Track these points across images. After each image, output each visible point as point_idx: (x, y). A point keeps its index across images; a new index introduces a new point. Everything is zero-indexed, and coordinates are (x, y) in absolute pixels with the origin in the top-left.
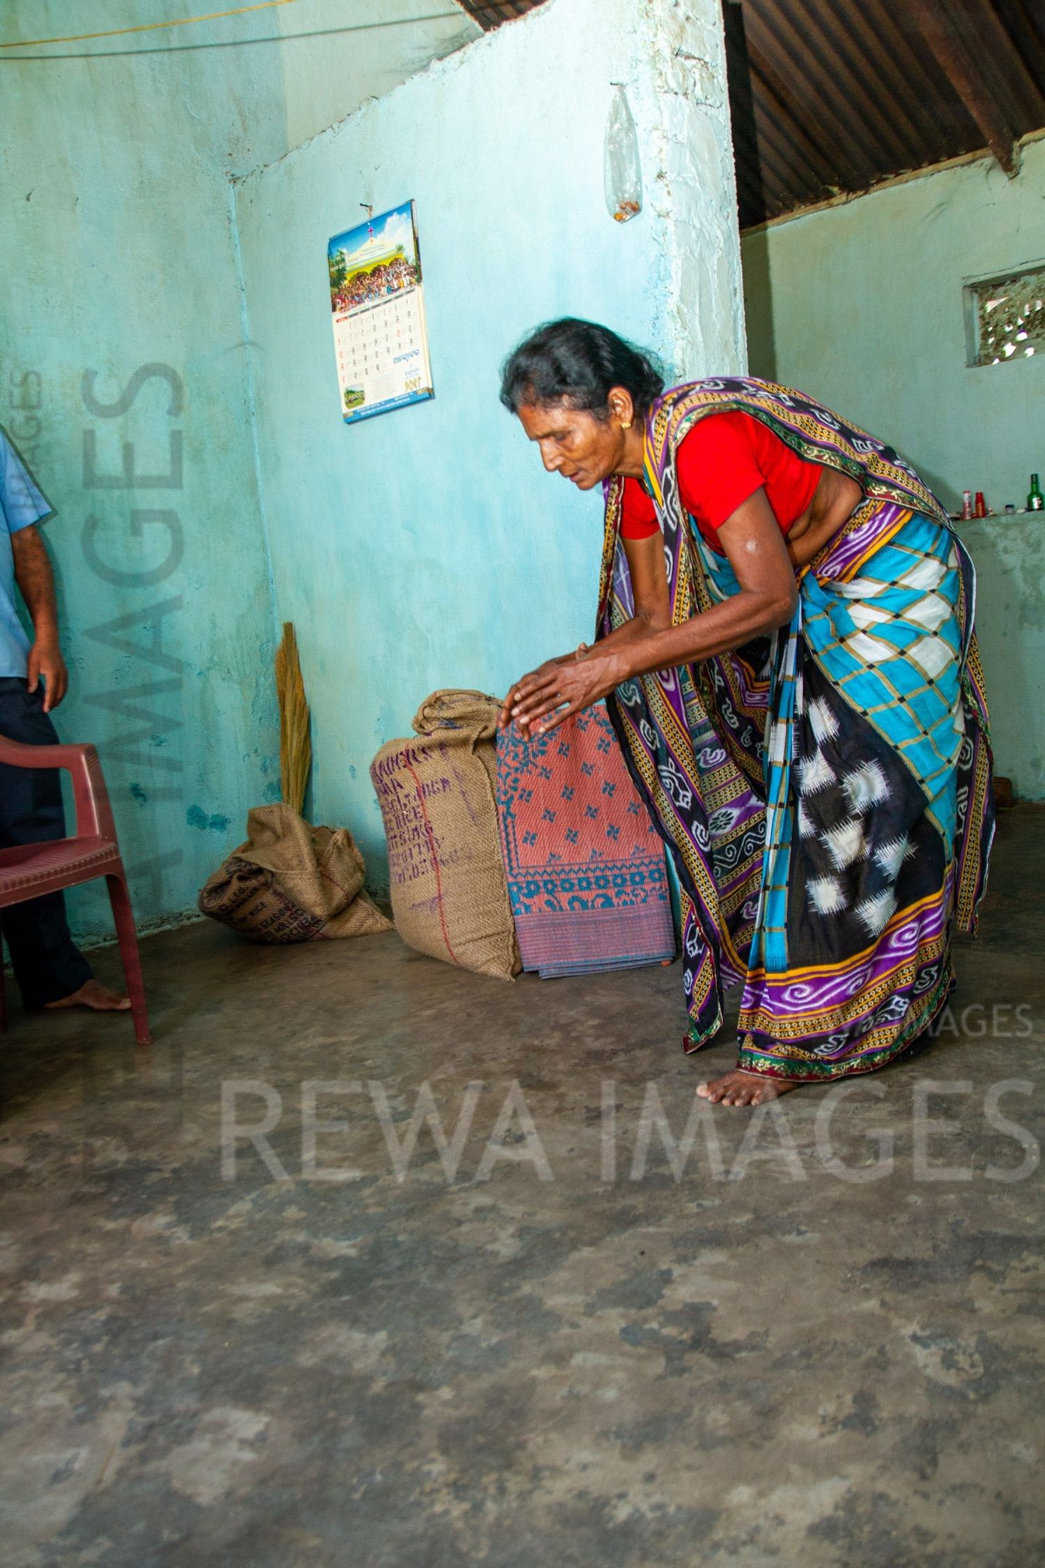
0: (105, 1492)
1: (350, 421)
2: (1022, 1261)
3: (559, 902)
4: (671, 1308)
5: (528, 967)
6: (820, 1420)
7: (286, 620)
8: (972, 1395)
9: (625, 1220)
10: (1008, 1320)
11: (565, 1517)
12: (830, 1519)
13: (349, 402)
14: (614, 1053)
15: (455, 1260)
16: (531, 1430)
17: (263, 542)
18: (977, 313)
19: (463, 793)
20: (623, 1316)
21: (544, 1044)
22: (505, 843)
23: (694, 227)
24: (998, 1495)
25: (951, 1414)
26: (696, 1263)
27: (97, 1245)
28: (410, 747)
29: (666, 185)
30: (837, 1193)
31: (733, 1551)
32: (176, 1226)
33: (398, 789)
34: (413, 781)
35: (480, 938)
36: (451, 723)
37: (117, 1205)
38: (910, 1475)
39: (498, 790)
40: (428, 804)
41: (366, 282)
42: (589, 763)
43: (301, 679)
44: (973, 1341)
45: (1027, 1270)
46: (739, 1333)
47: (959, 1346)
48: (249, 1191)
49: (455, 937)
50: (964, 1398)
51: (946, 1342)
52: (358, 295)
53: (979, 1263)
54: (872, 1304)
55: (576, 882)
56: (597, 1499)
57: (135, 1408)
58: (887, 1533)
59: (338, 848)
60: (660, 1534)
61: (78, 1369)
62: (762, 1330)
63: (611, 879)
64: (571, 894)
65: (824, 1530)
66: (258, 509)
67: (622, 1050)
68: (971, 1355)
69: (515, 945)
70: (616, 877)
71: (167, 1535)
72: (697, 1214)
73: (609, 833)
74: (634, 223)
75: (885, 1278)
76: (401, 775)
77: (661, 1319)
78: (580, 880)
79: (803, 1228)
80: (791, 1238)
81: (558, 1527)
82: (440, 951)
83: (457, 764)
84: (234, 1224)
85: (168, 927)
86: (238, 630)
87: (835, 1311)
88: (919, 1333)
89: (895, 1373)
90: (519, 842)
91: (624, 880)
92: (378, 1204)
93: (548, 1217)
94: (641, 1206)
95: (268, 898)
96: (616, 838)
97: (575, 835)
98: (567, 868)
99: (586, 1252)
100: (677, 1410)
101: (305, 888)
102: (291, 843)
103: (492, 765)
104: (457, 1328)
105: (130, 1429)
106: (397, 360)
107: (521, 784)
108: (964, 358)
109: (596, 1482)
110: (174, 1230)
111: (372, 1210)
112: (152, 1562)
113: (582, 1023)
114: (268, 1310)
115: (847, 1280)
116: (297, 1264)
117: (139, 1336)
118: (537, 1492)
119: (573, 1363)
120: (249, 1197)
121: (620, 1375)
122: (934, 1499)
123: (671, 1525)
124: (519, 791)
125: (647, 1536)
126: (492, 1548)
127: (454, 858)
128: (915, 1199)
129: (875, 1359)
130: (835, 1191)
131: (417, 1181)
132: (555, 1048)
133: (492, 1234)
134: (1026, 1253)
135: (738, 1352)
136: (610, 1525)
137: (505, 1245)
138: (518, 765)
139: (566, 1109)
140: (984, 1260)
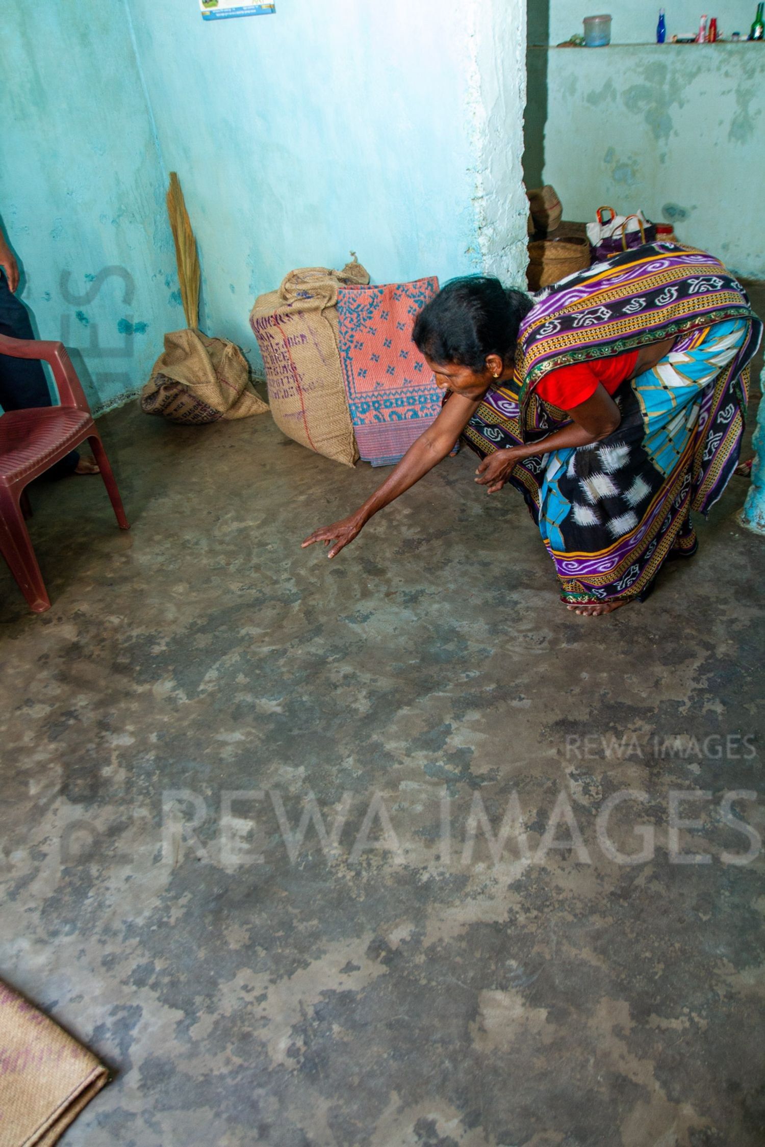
0: (181, 868)
1: (207, 18)
2: (634, 724)
3: (383, 416)
4: (450, 752)
5: (364, 457)
7: (172, 170)
9: (426, 686)
10: (619, 765)
11: (399, 880)
12: (519, 880)
13: (206, 3)
14: (420, 542)
15: (335, 715)
17: (146, 107)
19: (316, 344)
20: (426, 757)
21: (376, 532)
22: (346, 377)
24: (596, 869)
26: (464, 719)
27: (136, 704)
28: (278, 313)
31: (474, 899)
32: (178, 689)
33: (271, 338)
34: (281, 335)
35: (332, 438)
36: (305, 295)
37: (141, 673)
39: (340, 342)
40: (292, 351)
42: (402, 323)
43: (188, 217)
44: (599, 778)
45: (635, 731)
46: (484, 769)
47: (593, 781)
48: (215, 661)
49: (315, 437)
51: (587, 778)
53: (612, 724)
54: (553, 752)
55: (394, 401)
56: (413, 870)
58: (544, 889)
59: (229, 358)
60: (441, 889)
61: (148, 793)
62: (495, 767)
63: (417, 398)
64: (391, 410)
65: (516, 887)
66: (139, 78)
67: (425, 539)
68: (597, 786)
69: (355, 442)
70: (421, 397)
71: (216, 890)
72: (466, 682)
73: (416, 367)
75: (562, 733)
76: (272, 330)
77: (445, 759)
78: (397, 400)
79: (523, 696)
80: (515, 703)
81: (396, 885)
82: (305, 441)
83: (311, 324)
84: (210, 688)
85: (115, 405)
86: (136, 181)
87: (534, 756)
88: (575, 772)
90: (356, 376)
91: (426, 399)
92: (289, 672)
93: (384, 683)
94: (435, 676)
95: (185, 399)
96: (420, 371)
97: (393, 370)
98: (388, 392)
99: (405, 711)
101: (211, 395)
102: (197, 360)
103: (335, 324)
104: (340, 764)
107: (355, 339)
110: (177, 692)
111: (285, 678)
112: (212, 905)
113: (399, 512)
114: (240, 752)
115: (542, 735)
116: (249, 719)
117: (174, 770)
118: (385, 866)
119: (401, 787)
120: (214, 667)
121: (423, 796)
122: (567, 871)
123: (447, 884)
124: (355, 343)
125: (436, 889)
126: (366, 896)
127: (312, 387)
128: (585, 675)
129: (549, 788)
130: (543, 668)
131: (309, 653)
132: (383, 536)
133: (354, 695)
134: (637, 718)
135: (482, 782)
136: (420, 883)
137: (361, 704)
138: (353, 326)
139: (392, 593)
140: (615, 723)
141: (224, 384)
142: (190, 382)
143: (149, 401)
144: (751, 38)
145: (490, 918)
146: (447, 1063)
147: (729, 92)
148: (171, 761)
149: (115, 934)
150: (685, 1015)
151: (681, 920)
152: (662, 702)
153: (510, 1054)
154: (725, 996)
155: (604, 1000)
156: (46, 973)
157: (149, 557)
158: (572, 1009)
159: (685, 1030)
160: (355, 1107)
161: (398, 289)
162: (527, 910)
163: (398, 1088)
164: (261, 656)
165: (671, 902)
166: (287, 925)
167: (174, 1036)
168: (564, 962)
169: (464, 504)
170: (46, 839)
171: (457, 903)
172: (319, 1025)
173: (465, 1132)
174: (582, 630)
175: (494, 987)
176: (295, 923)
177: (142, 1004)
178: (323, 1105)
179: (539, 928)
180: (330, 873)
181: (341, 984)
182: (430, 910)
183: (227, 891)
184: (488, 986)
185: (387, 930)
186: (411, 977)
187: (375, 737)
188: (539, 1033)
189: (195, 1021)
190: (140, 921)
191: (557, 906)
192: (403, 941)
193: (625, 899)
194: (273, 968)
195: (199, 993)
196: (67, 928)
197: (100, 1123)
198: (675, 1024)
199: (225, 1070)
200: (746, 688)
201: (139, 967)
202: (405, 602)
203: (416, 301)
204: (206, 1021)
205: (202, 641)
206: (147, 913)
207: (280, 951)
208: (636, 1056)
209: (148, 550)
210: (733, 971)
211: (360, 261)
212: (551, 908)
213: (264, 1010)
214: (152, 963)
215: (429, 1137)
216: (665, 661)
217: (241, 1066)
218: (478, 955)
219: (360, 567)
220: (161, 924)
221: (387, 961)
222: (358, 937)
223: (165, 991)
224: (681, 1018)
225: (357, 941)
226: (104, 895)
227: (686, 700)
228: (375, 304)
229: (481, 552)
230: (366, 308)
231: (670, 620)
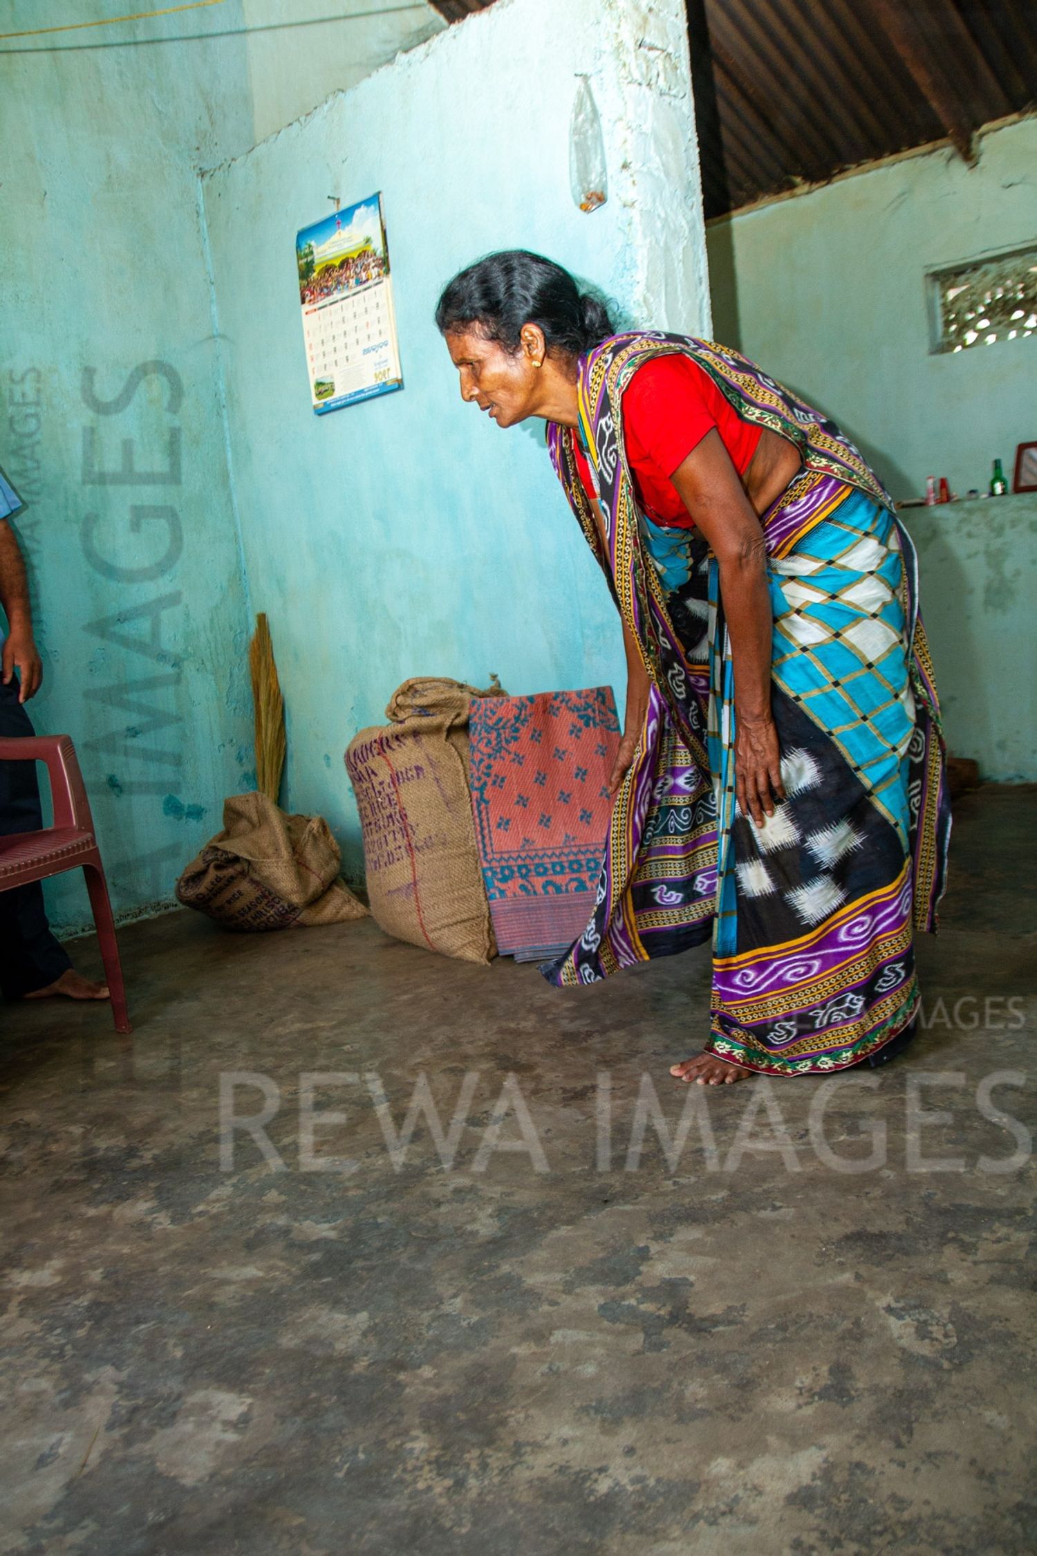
0: (89, 1476)
1: (321, 412)
2: (994, 1232)
3: (533, 886)
4: (648, 1284)
5: (504, 950)
6: (798, 1392)
7: (259, 611)
8: (946, 1365)
9: (603, 1199)
10: (980, 1290)
11: (548, 1492)
12: (808, 1487)
13: (320, 394)
14: (589, 1035)
15: (434, 1241)
16: (513, 1407)
17: (235, 534)
18: (939, 302)
19: (437, 780)
20: (602, 1293)
21: (520, 1026)
22: (479, 828)
23: (659, 216)
24: (973, 1462)
25: (925, 1384)
26: (672, 1239)
27: (79, 1232)
28: (384, 735)
29: (632, 176)
30: (812, 1169)
31: (713, 1523)
32: (159, 1211)
33: (372, 776)
34: (387, 768)
35: (456, 923)
36: (424, 710)
37: (99, 1192)
38: (887, 1444)
39: (472, 777)
40: (402, 791)
41: (335, 274)
42: (562, 749)
43: (275, 670)
44: (946, 1312)
45: (998, 1241)
46: (716, 1308)
47: (933, 1317)
48: (230, 1178)
49: (430, 923)
50: (939, 1368)
51: (920, 1314)
52: (327, 287)
53: (951, 1235)
54: (846, 1277)
55: (549, 866)
56: (577, 1473)
57: (118, 1392)
58: (865, 1501)
59: (314, 836)
60: (640, 1506)
61: (61, 1355)
62: (738, 1304)
63: (584, 863)
64: (545, 879)
65: (802, 1499)
66: (230, 500)
67: (597, 1031)
68: (944, 1325)
69: (491, 931)
70: (589, 861)
71: (151, 1516)
72: (674, 1191)
73: (582, 817)
74: (600, 213)
75: (859, 1251)
76: (375, 762)
77: (639, 1295)
78: (554, 864)
79: (778, 1204)
80: (766, 1214)
81: (540, 1501)
82: (417, 937)
83: (430, 750)
84: (215, 1209)
85: (146, 916)
86: (212, 620)
87: (810, 1284)
88: (894, 1305)
89: (870, 1344)
90: (493, 828)
92: (358, 1187)
93: (526, 1197)
94: (617, 1184)
96: (588, 823)
97: (548, 820)
98: (541, 853)
99: (564, 1231)
100: (656, 1384)
101: (281, 876)
102: (267, 832)
103: (465, 752)
104: (437, 1308)
105: (114, 1413)
106: (366, 351)
107: (494, 771)
108: (925, 347)
109: (577, 1456)
110: (155, 1215)
111: (352, 1193)
113: (557, 1006)
114: (249, 1293)
115: (822, 1255)
116: (278, 1247)
117: (121, 1321)
118: (519, 1467)
119: (553, 1340)
120: (228, 1183)
121: (599, 1351)
122: (910, 1466)
123: (651, 1498)
124: (493, 777)
125: (627, 1508)
126: (475, 1524)
127: (429, 845)
128: (887, 1173)
129: (850, 1331)
130: (809, 1167)
132: (531, 1031)
133: (471, 1214)
134: (997, 1224)
135: (715, 1326)
136: (592, 1498)
137: (484, 1225)
138: (491, 751)
139: (543, 1090)
140: (956, 1232)
141: (303, 870)
142: (250, 854)
143: (191, 884)
144: (992, 495)
147: (976, 553)
157: (152, 1061)
161: (555, 699)
169: (658, 994)
180: (401, 1481)
182: (615, 1547)
183: (173, 1517)
191: (900, 1533)
202: (564, 1099)
203: (581, 717)
209: (154, 1054)
212: (888, 1537)
219: (492, 1064)
228: (522, 717)
229: (688, 1041)
230: (509, 724)
231: (1022, 1099)
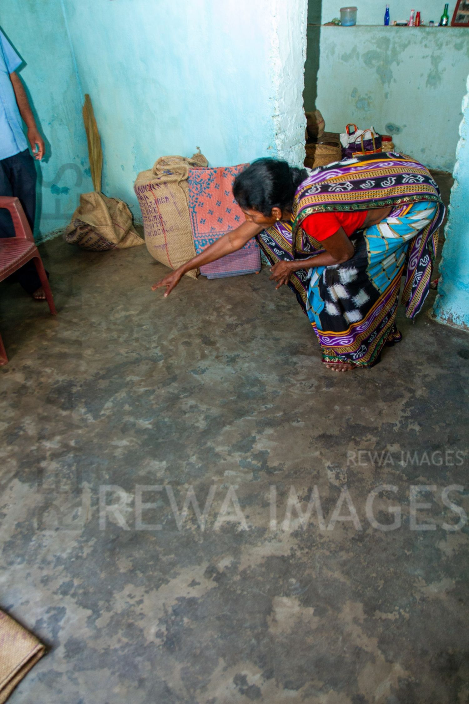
0: (90, 523)
4: (255, 453)
5: (203, 273)
7: (86, 93)
9: (240, 413)
12: (297, 531)
14: (237, 325)
15: (185, 430)
17: (71, 52)
19: (175, 203)
20: (240, 456)
21: (210, 319)
22: (192, 224)
25: (335, 496)
26: (263, 433)
27: (62, 422)
28: (152, 183)
30: (312, 403)
31: (270, 542)
32: (88, 414)
33: (147, 199)
34: (153, 197)
36: (169, 173)
37: (64, 403)
39: (190, 202)
40: (160, 207)
42: (228, 191)
43: (96, 123)
44: (346, 469)
45: (367, 441)
46: (276, 464)
47: (341, 471)
48: (110, 397)
49: (173, 260)
51: (338, 470)
53: (353, 437)
54: (317, 453)
57: (92, 492)
58: (311, 536)
59: (120, 210)
60: (250, 536)
61: (69, 477)
62: (282, 462)
65: (295, 534)
67: (240, 324)
68: (344, 474)
71: (112, 537)
72: (265, 411)
73: (236, 218)
75: (323, 442)
76: (148, 194)
77: (252, 457)
79: (299, 420)
80: (295, 424)
81: (222, 534)
82: (167, 263)
83: (172, 190)
84: (108, 413)
86: (64, 99)
87: (306, 456)
88: (331, 466)
89: (321, 480)
90: (199, 223)
92: (156, 403)
93: (215, 411)
94: (246, 407)
95: (92, 235)
96: (238, 220)
97: (221, 220)
98: (218, 234)
99: (228, 428)
100: (256, 493)
101: (109, 233)
102: (100, 211)
103: (187, 191)
104: (188, 460)
105: (92, 500)
107: (198, 201)
111: (154, 406)
112: (110, 546)
113: (224, 307)
114: (126, 452)
115: (311, 443)
116: (132, 432)
117: (86, 463)
119: (225, 474)
120: (110, 400)
121: (239, 480)
123: (253, 533)
124: (199, 203)
125: (246, 536)
126: (204, 539)
127: (171, 229)
128: (337, 407)
129: (315, 475)
130: (311, 403)
131: (169, 392)
132: (214, 322)
133: (196, 418)
134: (368, 434)
135: (275, 471)
136: (237, 533)
137: (201, 423)
138: (198, 193)
139: (220, 356)
140: (355, 436)
141: (116, 227)
142: (95, 224)
143: (70, 236)
144: (441, 25)
145: (279, 553)
146: (253, 641)
147: (427, 56)
148: (84, 457)
149: (49, 563)
150: (396, 611)
151: (394, 555)
152: (383, 424)
153: (292, 634)
154: (420, 600)
155: (348, 602)
156: (6, 587)
157: (69, 332)
158: (329, 608)
159: (396, 620)
160: (198, 668)
161: (226, 170)
162: (302, 549)
163: (224, 656)
164: (139, 393)
165: (388, 544)
166: (155, 558)
167: (86, 625)
168: (324, 580)
169: (264, 303)
170: (5, 506)
171: (260, 544)
172: (175, 619)
173: (264, 681)
174: (335, 380)
175: (282, 594)
176: (161, 556)
177: (66, 606)
178: (178, 667)
179: (309, 559)
181: (188, 593)
182: (243, 549)
183: (118, 537)
184: (278, 594)
185: (216, 561)
186: (232, 589)
187: (209, 444)
188: (309, 622)
189: (99, 616)
190: (64, 555)
191: (320, 546)
192: (226, 567)
193: (361, 541)
194: (147, 584)
195: (101, 599)
196: (19, 560)
197: (40, 679)
198: (390, 616)
199: (117, 646)
200: (433, 416)
201: (64, 583)
202: (228, 362)
204: (106, 616)
205: (103, 384)
206: (69, 551)
207: (151, 573)
208: (367, 635)
209: (69, 328)
210: (425, 584)
211: (203, 153)
212: (316, 547)
213: (142, 609)
214: (72, 581)
215: (243, 685)
216: (385, 400)
217: (127, 644)
218: (272, 575)
219: (200, 340)
220: (78, 557)
221: (217, 579)
222: (199, 564)
223: (80, 598)
224: (394, 613)
225: (198, 567)
226: (42, 539)
227: (398, 423)
228: (211, 179)
229: (274, 332)
230: (206, 182)
231: (388, 375)
